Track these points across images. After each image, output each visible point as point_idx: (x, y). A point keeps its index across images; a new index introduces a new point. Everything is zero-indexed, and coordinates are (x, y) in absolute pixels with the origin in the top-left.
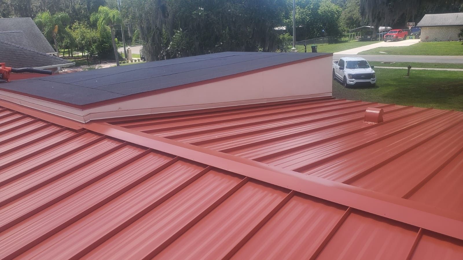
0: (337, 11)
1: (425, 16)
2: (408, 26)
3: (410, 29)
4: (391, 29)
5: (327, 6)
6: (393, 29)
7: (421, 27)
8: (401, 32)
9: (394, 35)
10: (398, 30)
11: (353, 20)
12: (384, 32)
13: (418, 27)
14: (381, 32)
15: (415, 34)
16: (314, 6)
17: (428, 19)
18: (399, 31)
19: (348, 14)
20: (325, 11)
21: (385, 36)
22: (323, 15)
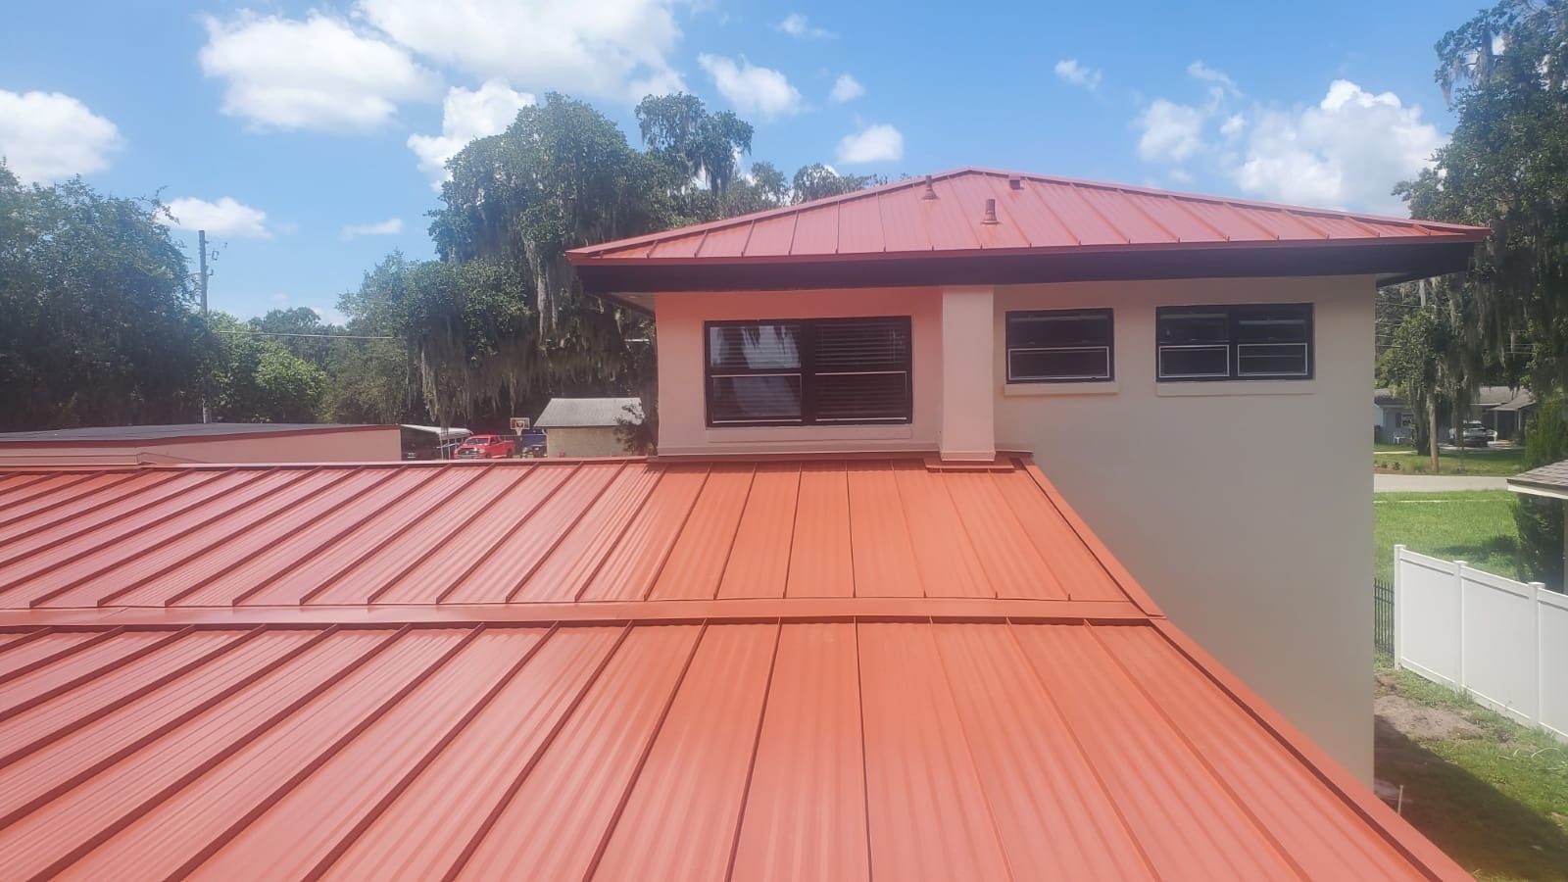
0: (313, 380)
1: (550, 404)
2: (514, 427)
3: (519, 434)
4: (471, 435)
5: (282, 364)
6: (476, 434)
7: (545, 428)
8: (498, 442)
9: (480, 448)
10: (489, 437)
11: (359, 408)
12: (452, 441)
13: (539, 430)
14: (445, 442)
15: (534, 448)
16: (242, 362)
17: (558, 410)
18: (492, 440)
19: (343, 392)
20: (276, 378)
21: (456, 451)
22: (270, 388)
